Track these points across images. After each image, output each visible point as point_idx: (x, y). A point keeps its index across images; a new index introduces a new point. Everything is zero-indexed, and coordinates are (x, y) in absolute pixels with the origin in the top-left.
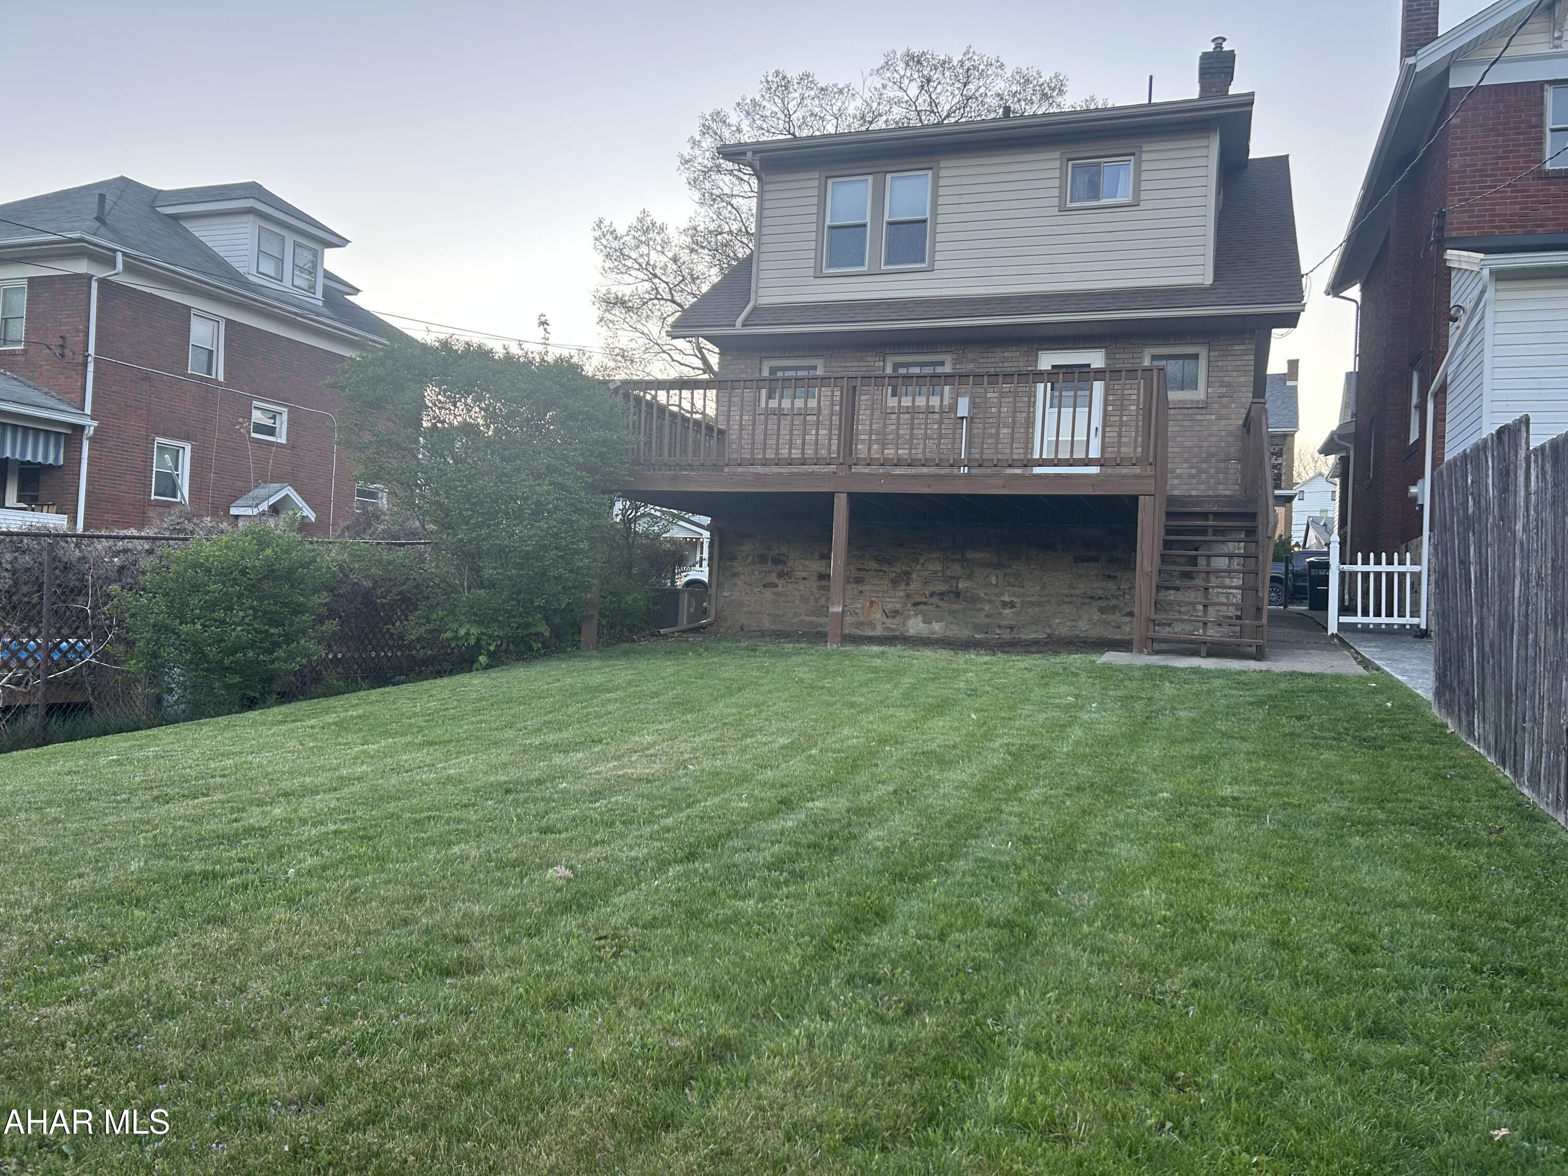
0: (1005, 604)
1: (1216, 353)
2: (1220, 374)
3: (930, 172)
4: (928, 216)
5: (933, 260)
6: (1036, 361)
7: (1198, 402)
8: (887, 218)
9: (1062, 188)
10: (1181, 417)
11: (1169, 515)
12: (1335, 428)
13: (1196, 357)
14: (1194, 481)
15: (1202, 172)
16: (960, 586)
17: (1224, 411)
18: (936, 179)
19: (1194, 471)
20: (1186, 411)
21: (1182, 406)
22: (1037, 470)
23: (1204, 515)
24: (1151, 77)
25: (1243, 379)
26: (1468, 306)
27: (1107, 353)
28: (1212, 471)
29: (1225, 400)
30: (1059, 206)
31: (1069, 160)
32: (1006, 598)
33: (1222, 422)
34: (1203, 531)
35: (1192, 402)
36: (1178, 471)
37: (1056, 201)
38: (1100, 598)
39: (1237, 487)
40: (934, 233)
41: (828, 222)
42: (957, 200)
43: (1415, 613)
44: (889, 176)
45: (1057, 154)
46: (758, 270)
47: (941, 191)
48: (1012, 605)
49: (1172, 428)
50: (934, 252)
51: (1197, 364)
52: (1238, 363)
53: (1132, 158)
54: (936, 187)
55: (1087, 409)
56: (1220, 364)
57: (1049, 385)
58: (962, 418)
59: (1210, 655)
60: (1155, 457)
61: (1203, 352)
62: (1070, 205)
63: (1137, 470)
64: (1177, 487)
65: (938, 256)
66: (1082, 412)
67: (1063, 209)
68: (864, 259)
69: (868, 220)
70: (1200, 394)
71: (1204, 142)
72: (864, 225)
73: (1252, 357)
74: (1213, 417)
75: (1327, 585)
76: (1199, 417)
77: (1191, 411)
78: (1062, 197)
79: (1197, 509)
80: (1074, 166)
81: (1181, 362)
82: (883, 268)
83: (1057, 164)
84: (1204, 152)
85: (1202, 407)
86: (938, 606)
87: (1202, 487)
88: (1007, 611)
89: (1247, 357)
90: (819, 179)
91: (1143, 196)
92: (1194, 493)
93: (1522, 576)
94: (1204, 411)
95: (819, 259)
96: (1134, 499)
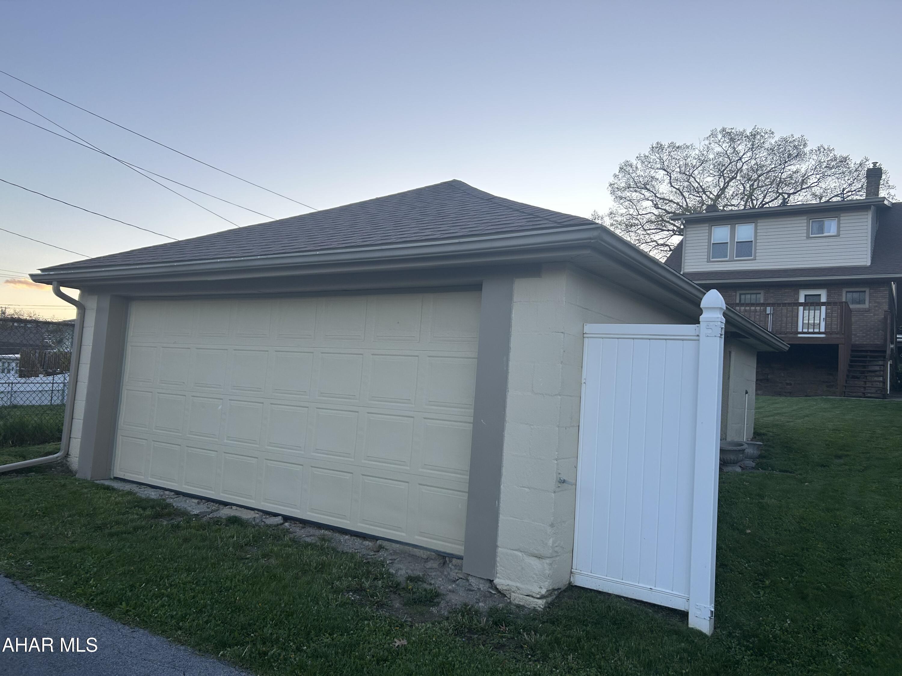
0: (787, 384)
1: (873, 291)
2: (874, 298)
3: (754, 224)
4: (753, 240)
5: (755, 256)
6: (798, 293)
7: (865, 309)
8: (736, 240)
9: (808, 230)
10: (858, 315)
11: (852, 351)
13: (865, 292)
14: (865, 338)
15: (866, 224)
16: (769, 377)
17: (876, 312)
18: (756, 226)
19: (864, 335)
20: (861, 312)
21: (859, 311)
22: (801, 336)
23: (866, 351)
25: (884, 301)
27: (828, 292)
28: (872, 335)
29: (877, 308)
30: (807, 236)
31: (810, 219)
32: (788, 382)
33: (876, 317)
34: (866, 357)
35: (863, 309)
36: (858, 335)
37: (805, 235)
38: (827, 382)
39: (882, 341)
40: (756, 246)
41: (712, 242)
42: (765, 234)
44: (737, 225)
45: (805, 218)
46: (684, 260)
47: (758, 231)
48: (791, 384)
49: (853, 319)
50: (755, 253)
51: (865, 294)
52: (882, 294)
53: (836, 218)
54: (756, 229)
55: (819, 311)
56: (874, 295)
58: (769, 314)
60: (845, 331)
61: (867, 290)
62: (811, 236)
63: (838, 335)
64: (856, 340)
65: (757, 255)
66: (817, 312)
67: (808, 237)
68: (727, 255)
69: (729, 241)
70: (867, 306)
71: (866, 213)
72: (727, 243)
73: (888, 292)
74: (872, 314)
76: (866, 314)
77: (863, 312)
78: (808, 233)
79: (864, 349)
80: (812, 221)
81: (859, 293)
82: (735, 259)
83: (806, 221)
84: (866, 216)
85: (868, 311)
86: (759, 385)
87: (868, 341)
88: (788, 387)
89: (885, 292)
90: (709, 226)
91: (841, 233)
92: (865, 343)
94: (868, 312)
95: (709, 255)
96: (837, 346)
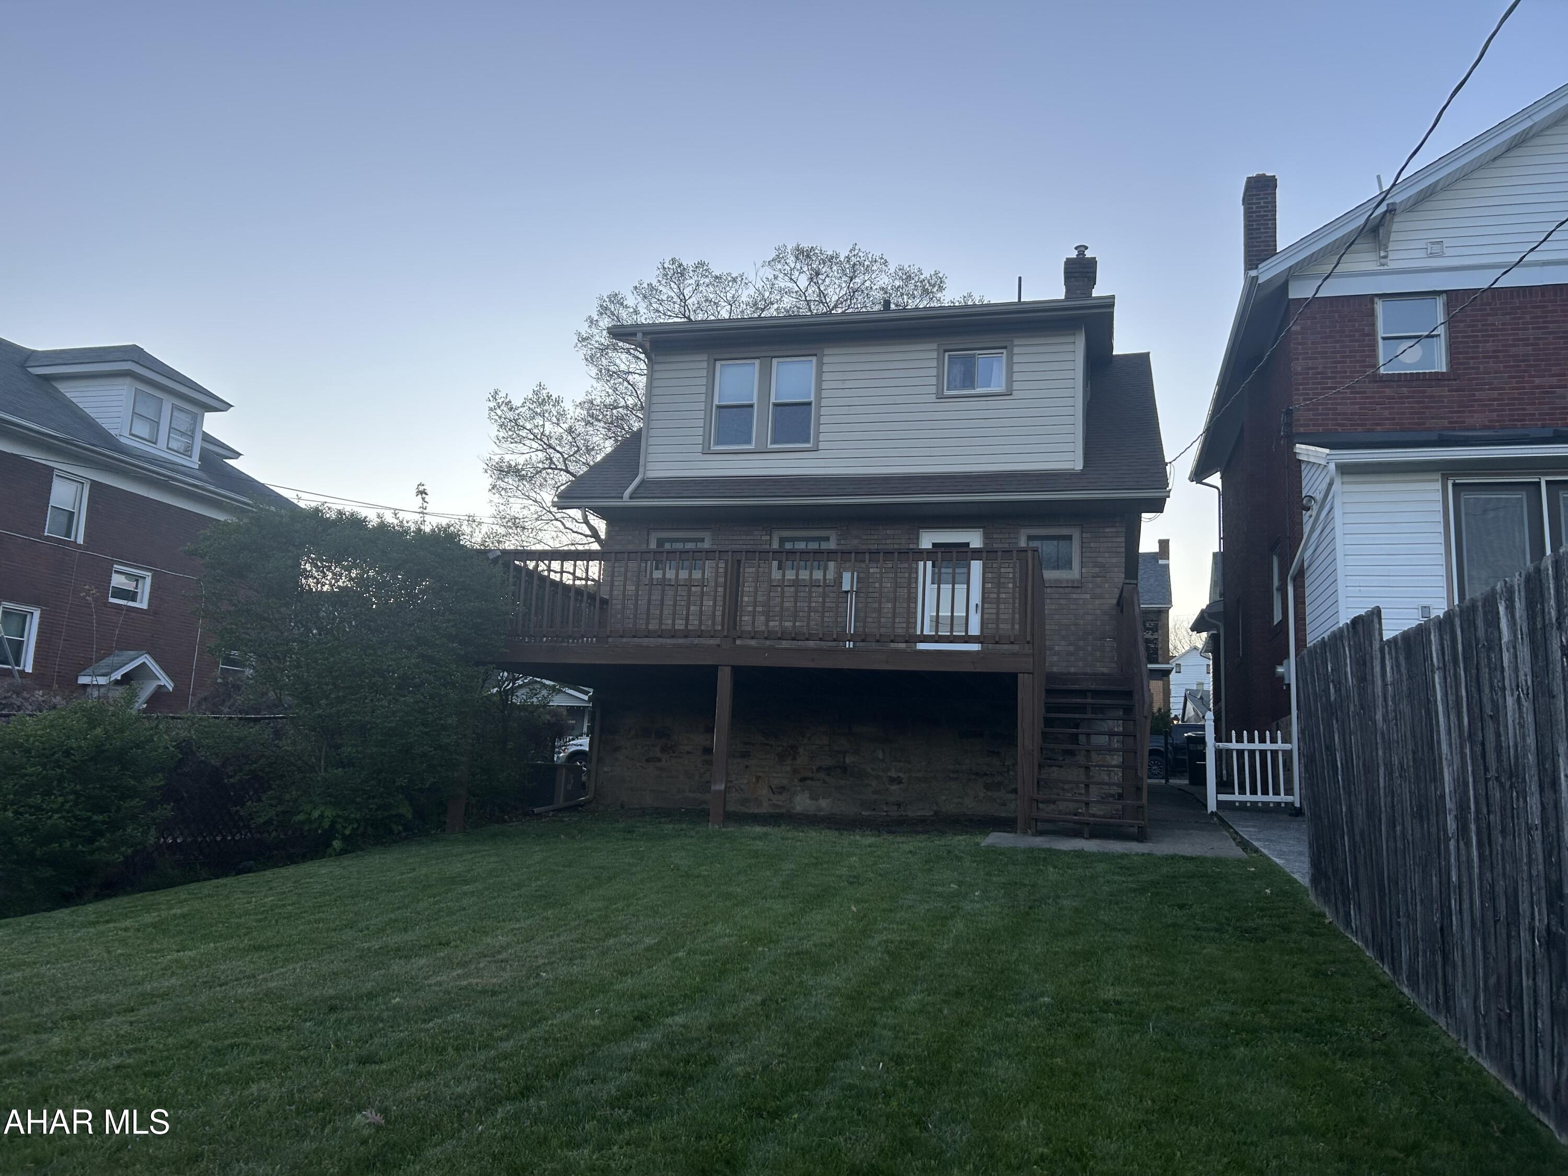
0: (892, 780)
1: (1088, 535)
2: (1093, 555)
3: (814, 359)
4: (812, 399)
5: (817, 441)
6: (918, 539)
7: (1073, 581)
8: (773, 400)
9: (939, 377)
10: (1057, 596)
11: (1048, 691)
12: (1204, 607)
13: (1069, 538)
14: (1072, 658)
15: (1069, 366)
16: (848, 761)
17: (1098, 591)
18: (820, 364)
19: (1072, 648)
20: (1062, 590)
21: (1058, 585)
22: (921, 646)
23: (1083, 693)
24: (1020, 278)
25: (1114, 560)
26: (1319, 497)
27: (984, 533)
28: (1089, 648)
29: (1098, 579)
30: (937, 394)
31: (945, 351)
32: (893, 774)
33: (1097, 602)
34: (1082, 708)
35: (1067, 581)
36: (1057, 648)
37: (933, 389)
38: (986, 774)
39: (1114, 665)
40: (819, 416)
41: (716, 402)
42: (839, 385)
43: (1289, 791)
44: (775, 361)
45: (934, 346)
46: (647, 445)
47: (825, 376)
48: (899, 781)
49: (1049, 607)
50: (818, 433)
51: (1071, 544)
52: (1109, 545)
53: (1004, 351)
54: (820, 373)
55: (965, 586)
56: (1092, 545)
57: (929, 564)
58: (847, 592)
59: (1092, 836)
60: (1033, 635)
61: (1076, 533)
62: (946, 393)
63: (1016, 648)
64: (1056, 663)
65: (822, 437)
66: (961, 589)
67: (940, 397)
68: (751, 438)
69: (755, 401)
70: (1074, 573)
71: (1070, 339)
72: (751, 406)
73: (1123, 539)
74: (1088, 596)
75: (1204, 760)
76: (1074, 596)
77: (1067, 590)
78: (939, 385)
79: (1076, 687)
80: (949, 356)
81: (1055, 542)
82: (769, 446)
83: (935, 355)
84: (1070, 347)
85: (1076, 586)
86: (825, 782)
87: (1081, 664)
88: (894, 787)
89: (1118, 540)
90: (708, 361)
91: (1016, 386)
92: (1072, 670)
93: (1385, 765)
94: (1079, 590)
95: (707, 437)
96: (1014, 677)
